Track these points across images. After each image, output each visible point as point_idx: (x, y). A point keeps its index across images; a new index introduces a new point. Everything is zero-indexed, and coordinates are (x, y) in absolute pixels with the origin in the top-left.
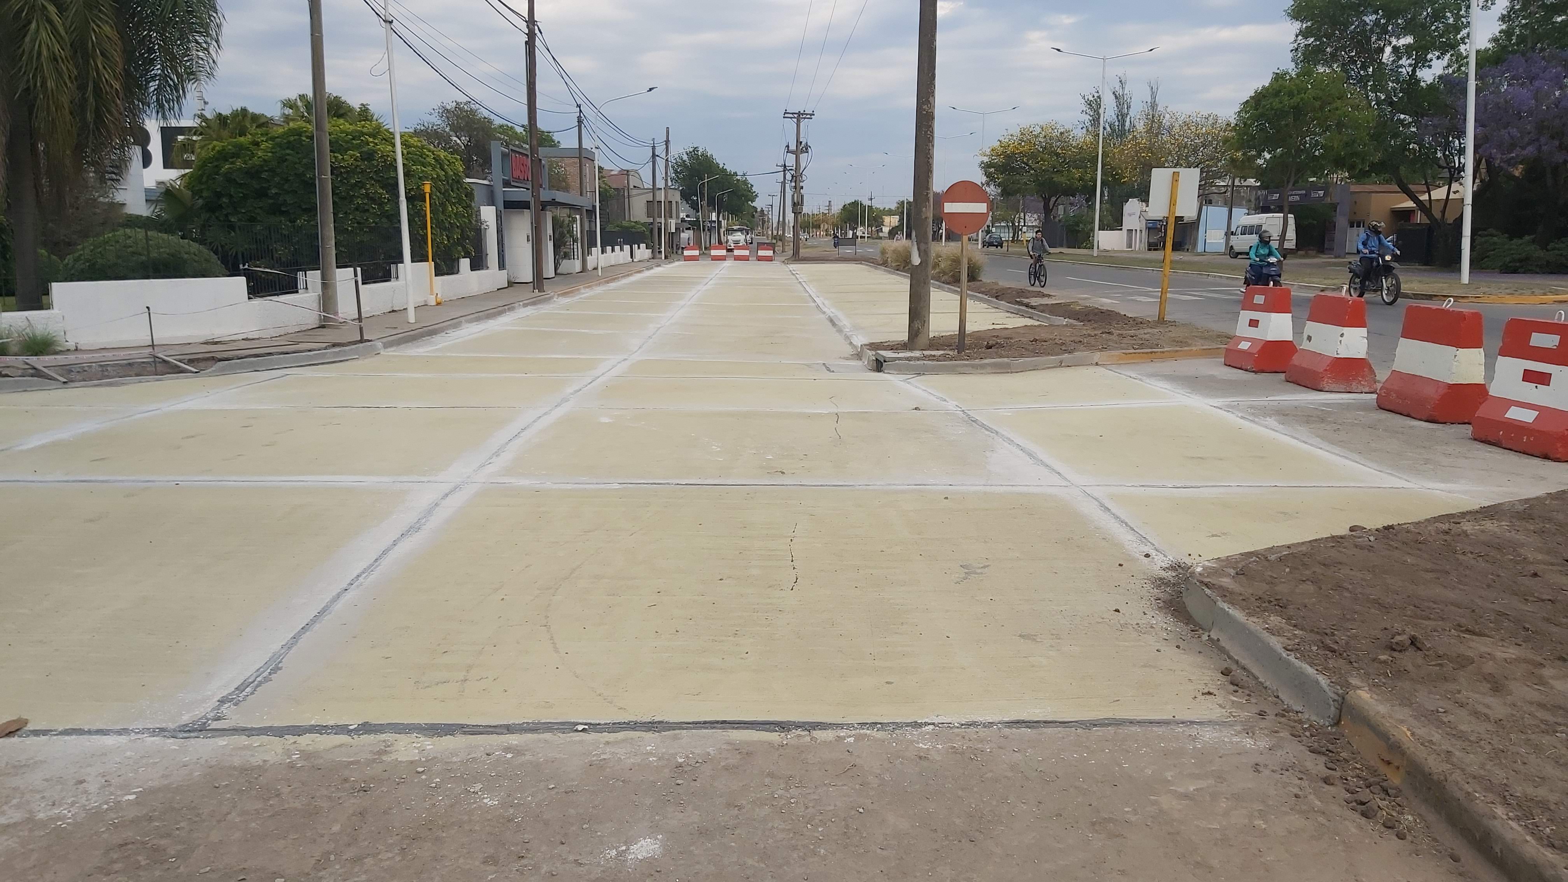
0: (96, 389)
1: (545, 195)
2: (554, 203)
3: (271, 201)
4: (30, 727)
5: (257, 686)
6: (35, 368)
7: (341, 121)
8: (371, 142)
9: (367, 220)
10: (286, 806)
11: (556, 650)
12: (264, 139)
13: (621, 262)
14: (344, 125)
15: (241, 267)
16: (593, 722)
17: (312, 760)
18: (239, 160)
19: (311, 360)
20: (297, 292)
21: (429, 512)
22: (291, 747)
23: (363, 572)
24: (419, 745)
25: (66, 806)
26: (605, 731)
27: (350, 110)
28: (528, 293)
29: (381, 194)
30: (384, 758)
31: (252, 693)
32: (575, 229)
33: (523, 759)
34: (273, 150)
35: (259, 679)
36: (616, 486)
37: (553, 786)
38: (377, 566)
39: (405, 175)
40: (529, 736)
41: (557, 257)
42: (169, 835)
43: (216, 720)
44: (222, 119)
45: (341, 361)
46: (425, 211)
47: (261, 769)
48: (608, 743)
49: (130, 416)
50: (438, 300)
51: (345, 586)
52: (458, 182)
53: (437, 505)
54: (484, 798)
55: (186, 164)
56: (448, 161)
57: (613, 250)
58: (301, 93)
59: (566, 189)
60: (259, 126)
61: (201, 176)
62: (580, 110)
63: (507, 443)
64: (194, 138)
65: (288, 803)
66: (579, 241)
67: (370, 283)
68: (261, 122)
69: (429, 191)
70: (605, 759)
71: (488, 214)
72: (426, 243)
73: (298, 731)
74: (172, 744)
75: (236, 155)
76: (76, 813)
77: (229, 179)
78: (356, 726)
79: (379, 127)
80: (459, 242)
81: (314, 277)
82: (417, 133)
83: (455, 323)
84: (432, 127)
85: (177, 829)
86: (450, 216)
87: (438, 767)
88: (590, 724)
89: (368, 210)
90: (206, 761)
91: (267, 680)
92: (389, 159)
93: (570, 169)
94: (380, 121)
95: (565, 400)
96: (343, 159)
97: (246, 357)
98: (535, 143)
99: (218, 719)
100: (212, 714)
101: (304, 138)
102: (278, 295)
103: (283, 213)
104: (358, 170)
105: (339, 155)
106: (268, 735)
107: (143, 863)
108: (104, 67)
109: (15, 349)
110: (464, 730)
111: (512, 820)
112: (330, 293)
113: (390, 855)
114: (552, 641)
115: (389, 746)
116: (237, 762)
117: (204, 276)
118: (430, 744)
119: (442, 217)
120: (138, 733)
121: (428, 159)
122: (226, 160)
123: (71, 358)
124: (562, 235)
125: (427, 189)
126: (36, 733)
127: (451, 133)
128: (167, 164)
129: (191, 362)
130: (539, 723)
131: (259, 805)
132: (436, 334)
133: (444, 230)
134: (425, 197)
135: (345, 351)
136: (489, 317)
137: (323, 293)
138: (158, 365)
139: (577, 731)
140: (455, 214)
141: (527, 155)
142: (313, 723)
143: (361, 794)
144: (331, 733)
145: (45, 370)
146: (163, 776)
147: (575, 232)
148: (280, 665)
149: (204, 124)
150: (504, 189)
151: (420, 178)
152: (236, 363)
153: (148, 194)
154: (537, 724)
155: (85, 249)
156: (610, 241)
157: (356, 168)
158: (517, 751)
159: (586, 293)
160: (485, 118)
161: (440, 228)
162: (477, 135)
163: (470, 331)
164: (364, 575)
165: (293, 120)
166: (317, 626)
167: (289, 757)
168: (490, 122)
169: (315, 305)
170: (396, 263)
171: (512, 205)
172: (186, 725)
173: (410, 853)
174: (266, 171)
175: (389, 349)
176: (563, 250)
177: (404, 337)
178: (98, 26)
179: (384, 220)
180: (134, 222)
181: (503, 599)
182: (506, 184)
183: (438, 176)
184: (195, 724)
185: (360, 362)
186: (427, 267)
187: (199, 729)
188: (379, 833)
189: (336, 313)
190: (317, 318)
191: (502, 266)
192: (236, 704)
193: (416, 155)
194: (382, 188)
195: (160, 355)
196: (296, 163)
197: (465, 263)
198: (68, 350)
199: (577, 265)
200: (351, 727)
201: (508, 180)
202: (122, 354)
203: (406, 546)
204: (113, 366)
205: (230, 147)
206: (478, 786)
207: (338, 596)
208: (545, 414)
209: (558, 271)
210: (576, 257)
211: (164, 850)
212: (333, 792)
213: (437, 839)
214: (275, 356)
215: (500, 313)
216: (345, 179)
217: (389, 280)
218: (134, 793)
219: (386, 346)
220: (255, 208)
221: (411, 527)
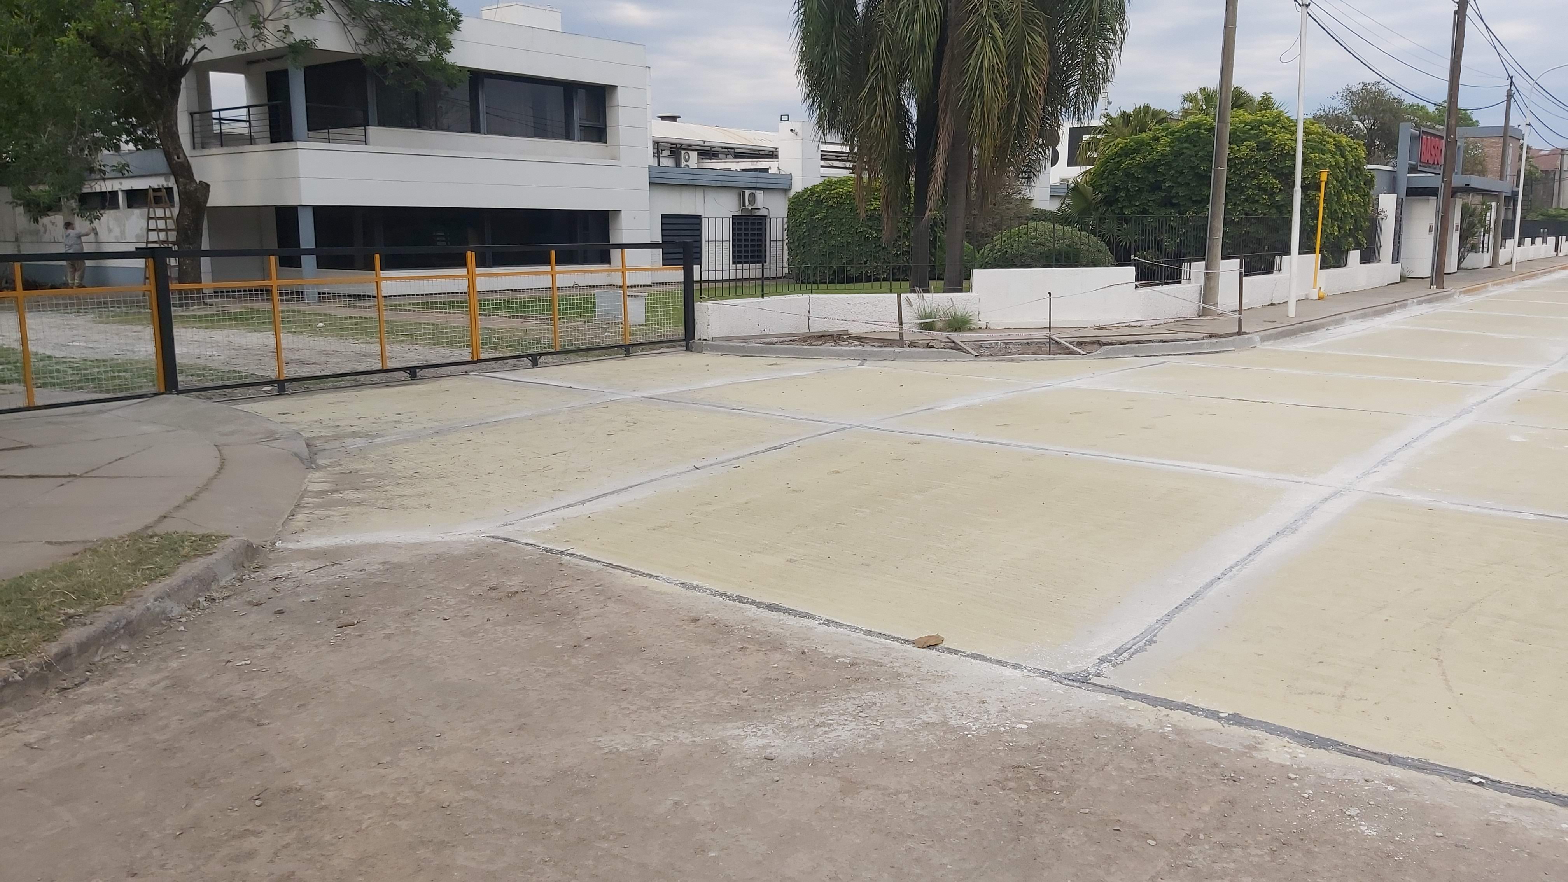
0: (1001, 363)
1: (1458, 180)
2: (1467, 189)
3: (1164, 194)
4: (945, 644)
5: (1133, 654)
6: (954, 342)
7: (1241, 112)
8: (1269, 131)
9: (1256, 210)
10: (1159, 774)
11: (1450, 689)
12: (1165, 134)
13: (1542, 256)
14: (1245, 115)
15: (1132, 257)
16: (1491, 777)
17: (1184, 736)
18: (1139, 155)
19: (1189, 349)
20: (1180, 282)
21: (1307, 514)
22: (1164, 719)
23: (1237, 565)
24: (1291, 751)
25: (971, 720)
26: (1507, 792)
27: (1251, 99)
28: (1423, 290)
29: (1273, 184)
30: (1255, 754)
31: (1129, 659)
32: (1488, 218)
33: (1404, 796)
34: (1172, 145)
35: (1135, 647)
36: (1530, 517)
37: (1440, 834)
38: (1251, 561)
39: (1304, 163)
40: (1414, 774)
41: (1462, 250)
42: (1054, 770)
43: (1096, 676)
44: (1125, 117)
45: (1217, 352)
46: (1318, 200)
47: (1136, 732)
48: (1509, 806)
49: (1028, 390)
50: (1321, 294)
51: (1218, 574)
52: (1358, 169)
53: (1314, 508)
54: (1361, 825)
55: (1089, 161)
56: (1350, 147)
57: (1533, 243)
58: (1202, 87)
59: (1483, 173)
60: (1160, 122)
61: (1104, 172)
62: (1512, 82)
63: (1395, 453)
64: (1099, 136)
65: (1161, 771)
66: (1492, 231)
67: (1251, 275)
68: (1160, 118)
69: (1326, 180)
70: (1506, 823)
71: (1387, 203)
72: (1315, 234)
73: (1171, 705)
74: (1058, 688)
75: (1137, 151)
76: (979, 728)
77: (1128, 174)
78: (1227, 715)
79: (1279, 115)
80: (1350, 233)
81: (1198, 268)
82: (1317, 119)
83: (1338, 319)
84: (1333, 112)
85: (1062, 766)
86: (1344, 206)
87: (1311, 779)
88: (1488, 779)
89: (1258, 201)
90: (1087, 711)
91: (1142, 649)
92: (1286, 147)
93: (1492, 150)
94: (1281, 109)
95: (1467, 411)
96: (1239, 149)
97: (1128, 343)
98: (1453, 122)
99: (1098, 675)
100: (1093, 670)
101: (1203, 131)
102: (1162, 284)
103: (1173, 205)
104: (1253, 160)
105: (1235, 146)
106: (1143, 702)
107: (1032, 788)
108: (1033, 76)
109: (940, 325)
110: (1340, 747)
111: (1392, 857)
112: (1212, 285)
113: (1260, 853)
114: (1444, 677)
115: (1259, 743)
116: (1114, 719)
117: (1095, 266)
118: (1304, 754)
119: (1335, 207)
120: (1030, 671)
121: (1328, 146)
122: (1127, 155)
123: (983, 336)
124: (1472, 225)
125: (1324, 177)
126: (950, 651)
127: (1354, 117)
128: (1071, 162)
129: (1079, 344)
130: (1426, 762)
131: (1134, 766)
132: (1316, 329)
133: (1336, 221)
134: (1320, 186)
135: (1221, 342)
136: (1377, 314)
137: (1205, 285)
138: (1052, 346)
139: (1472, 782)
140: (1351, 203)
141: (1442, 138)
142: (1184, 701)
143: (1231, 783)
144: (1201, 715)
145: (961, 344)
146: (1050, 715)
147: (1488, 222)
148: (1155, 639)
149: (1108, 122)
150: (1409, 175)
151: (1317, 166)
152: (1119, 348)
153: (1052, 190)
154: (1424, 763)
155: (998, 240)
156: (1530, 231)
157: (1251, 158)
158: (1401, 787)
159: (1495, 291)
160: (1395, 98)
161: (1332, 219)
162: (1383, 118)
163: (1354, 328)
164: (1237, 568)
165: (1192, 114)
166: (1190, 609)
167: (1162, 727)
168: (1400, 102)
169: (1197, 296)
170: (1281, 255)
171: (1414, 192)
172: (1071, 674)
173: (1280, 857)
174: (1163, 165)
175: (1265, 343)
176: (1471, 241)
177: (1283, 331)
178: (1033, 38)
179: (1274, 211)
180: (1041, 216)
181: (1387, 620)
182: (1413, 169)
183: (1337, 163)
184: (1078, 675)
185: (1235, 354)
186: (1314, 259)
187: (1081, 680)
188: (1248, 827)
189: (1215, 304)
190: (1197, 309)
191: (1396, 259)
192: (1114, 666)
193: (1316, 142)
194: (1275, 178)
195: (1054, 337)
196: (1191, 156)
197: (1354, 256)
198: (980, 328)
199: (1486, 259)
200: (1222, 715)
201: (1414, 165)
202: (1024, 334)
203: (1281, 546)
204: (1016, 344)
205: (1132, 143)
206: (1354, 811)
207: (1212, 583)
208: (1442, 424)
209: (1462, 266)
210: (1485, 250)
211: (1051, 782)
212: (1203, 773)
213: (1309, 851)
214: (1154, 344)
215: (1389, 311)
216: (1239, 170)
217: (1272, 273)
218: (1026, 724)
219: (1263, 339)
220: (1149, 201)
221: (1287, 527)
